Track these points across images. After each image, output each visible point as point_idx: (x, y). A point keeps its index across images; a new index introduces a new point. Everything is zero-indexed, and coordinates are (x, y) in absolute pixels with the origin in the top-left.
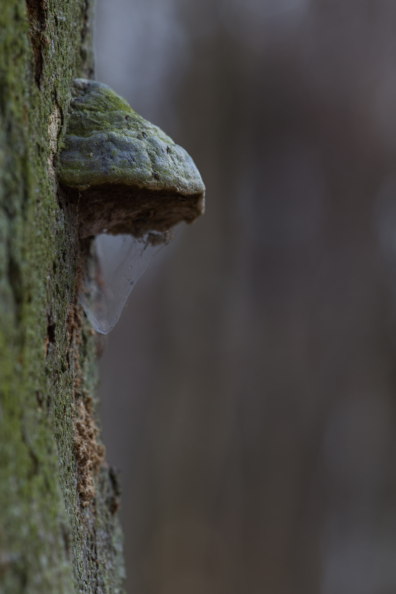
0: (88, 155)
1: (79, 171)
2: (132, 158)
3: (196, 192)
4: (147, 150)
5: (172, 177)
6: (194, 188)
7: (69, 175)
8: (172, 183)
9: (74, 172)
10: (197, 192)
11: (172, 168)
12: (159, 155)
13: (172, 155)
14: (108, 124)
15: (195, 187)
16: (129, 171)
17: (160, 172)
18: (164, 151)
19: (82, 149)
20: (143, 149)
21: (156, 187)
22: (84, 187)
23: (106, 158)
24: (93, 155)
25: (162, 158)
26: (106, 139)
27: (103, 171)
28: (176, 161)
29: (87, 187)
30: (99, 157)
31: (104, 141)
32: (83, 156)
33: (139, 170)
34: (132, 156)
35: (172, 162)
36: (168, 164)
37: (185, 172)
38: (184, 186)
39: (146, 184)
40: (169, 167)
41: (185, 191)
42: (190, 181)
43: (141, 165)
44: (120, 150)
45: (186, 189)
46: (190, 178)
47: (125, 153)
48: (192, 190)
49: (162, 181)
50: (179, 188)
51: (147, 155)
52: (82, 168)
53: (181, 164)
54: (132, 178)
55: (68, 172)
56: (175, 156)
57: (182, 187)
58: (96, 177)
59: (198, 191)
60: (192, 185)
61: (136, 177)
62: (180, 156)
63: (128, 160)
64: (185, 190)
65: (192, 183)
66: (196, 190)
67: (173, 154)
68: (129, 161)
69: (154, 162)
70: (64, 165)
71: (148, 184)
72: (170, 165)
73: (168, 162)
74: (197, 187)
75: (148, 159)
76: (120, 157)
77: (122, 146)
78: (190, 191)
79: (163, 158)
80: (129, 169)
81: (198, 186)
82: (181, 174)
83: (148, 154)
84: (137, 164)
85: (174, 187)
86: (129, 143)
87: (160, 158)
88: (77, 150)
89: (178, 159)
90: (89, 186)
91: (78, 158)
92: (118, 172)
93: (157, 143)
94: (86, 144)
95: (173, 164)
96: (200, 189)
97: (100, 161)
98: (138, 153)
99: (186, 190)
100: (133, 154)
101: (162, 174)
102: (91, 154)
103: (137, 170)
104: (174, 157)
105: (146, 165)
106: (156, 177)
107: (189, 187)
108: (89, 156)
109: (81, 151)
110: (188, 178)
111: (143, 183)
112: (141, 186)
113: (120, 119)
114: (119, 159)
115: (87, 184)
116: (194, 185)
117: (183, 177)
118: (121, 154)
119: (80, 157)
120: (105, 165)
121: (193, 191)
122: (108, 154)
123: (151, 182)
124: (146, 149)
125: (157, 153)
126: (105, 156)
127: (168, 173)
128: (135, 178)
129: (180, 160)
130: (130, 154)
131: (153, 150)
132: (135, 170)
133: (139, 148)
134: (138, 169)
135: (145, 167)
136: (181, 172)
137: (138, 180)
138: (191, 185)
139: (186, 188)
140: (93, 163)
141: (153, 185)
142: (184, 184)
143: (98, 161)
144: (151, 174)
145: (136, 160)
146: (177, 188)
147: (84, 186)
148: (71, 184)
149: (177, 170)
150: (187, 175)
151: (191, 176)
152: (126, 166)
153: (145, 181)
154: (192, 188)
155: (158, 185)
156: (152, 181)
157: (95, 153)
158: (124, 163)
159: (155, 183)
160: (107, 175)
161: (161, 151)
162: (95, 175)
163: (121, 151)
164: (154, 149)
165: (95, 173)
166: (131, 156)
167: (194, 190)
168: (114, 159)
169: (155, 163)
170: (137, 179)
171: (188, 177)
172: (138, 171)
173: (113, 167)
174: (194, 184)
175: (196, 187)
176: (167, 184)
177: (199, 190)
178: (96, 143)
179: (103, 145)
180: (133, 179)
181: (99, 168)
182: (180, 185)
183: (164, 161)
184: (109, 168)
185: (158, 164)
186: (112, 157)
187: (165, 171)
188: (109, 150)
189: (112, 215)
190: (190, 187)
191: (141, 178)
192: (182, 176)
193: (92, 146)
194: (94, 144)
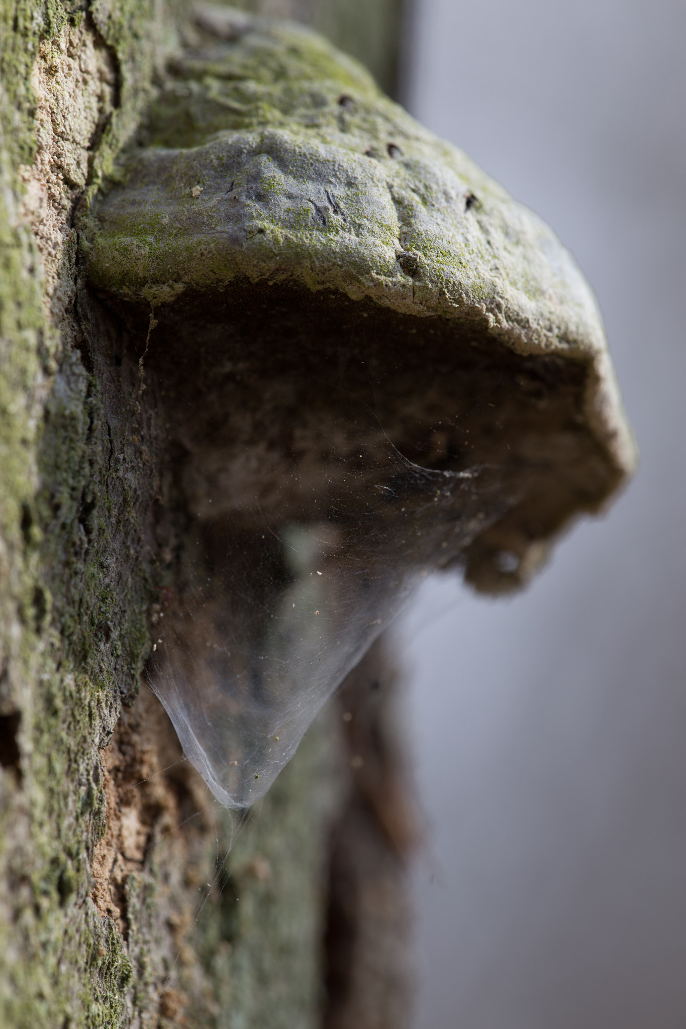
0: (187, 192)
1: (150, 239)
2: (330, 202)
3: (565, 346)
4: (390, 187)
5: (471, 274)
6: (556, 331)
7: (116, 254)
8: (467, 295)
9: (135, 243)
10: (571, 350)
11: (475, 250)
12: (432, 208)
13: (484, 219)
14: (275, 114)
15: (559, 328)
16: (315, 239)
17: (425, 255)
18: (451, 198)
19: (173, 178)
20: (373, 182)
21: (408, 301)
22: (165, 293)
23: (243, 199)
24: (201, 192)
25: (442, 216)
26: (252, 147)
27: (225, 235)
28: (497, 237)
29: (173, 293)
30: (219, 196)
31: (245, 151)
32: (171, 199)
33: (350, 239)
34: (333, 196)
35: (482, 238)
36: (460, 239)
37: (524, 275)
38: (518, 315)
39: (371, 284)
40: (463, 245)
41: (520, 335)
42: (540, 304)
43: (360, 225)
44: (294, 178)
45: (524, 327)
46: (545, 298)
47: (311, 188)
48: (549, 334)
49: (431, 281)
50: (495, 315)
51: (386, 200)
52: (162, 231)
53: (518, 251)
54: (324, 262)
55: (115, 244)
56: (496, 221)
57: (508, 318)
58: (202, 255)
59: (573, 346)
60: (549, 320)
61: (335, 258)
62: (518, 227)
63: (316, 206)
64: (518, 329)
65: (551, 313)
66: (564, 338)
67: (486, 214)
68: (318, 210)
69: (409, 224)
70: (106, 225)
71: (378, 284)
72: (467, 240)
73: (462, 231)
74: (567, 328)
75: (391, 214)
76: (290, 196)
77: (302, 168)
78: (539, 336)
79: (445, 217)
80: (315, 232)
81: (572, 328)
82: (508, 275)
83: (393, 199)
84: (345, 220)
85: (478, 312)
86: (328, 161)
87: (432, 216)
88: (154, 183)
89: (507, 234)
90: (180, 287)
91: (154, 204)
92: (276, 240)
93: (429, 173)
94: (188, 163)
95: (484, 242)
96: (580, 338)
97: (222, 209)
98: (354, 190)
99: (523, 332)
100: (339, 191)
101: (432, 260)
102: (197, 190)
103: (342, 237)
104: (491, 224)
105: (376, 229)
106: (409, 266)
107: (538, 324)
108: (190, 196)
109: (167, 183)
110: (534, 295)
111: (360, 282)
112: (354, 293)
113: (318, 102)
114: (285, 203)
115: (175, 281)
116: (557, 322)
117: (518, 289)
118: (295, 191)
119: (163, 201)
120: (237, 218)
121: (550, 339)
122: (251, 188)
123: (392, 282)
124: (387, 183)
125: (425, 201)
126: (240, 193)
127: (457, 260)
128: (334, 264)
129: (514, 239)
130: (326, 191)
131: (414, 191)
132: (336, 238)
133: (359, 177)
134: (346, 235)
135: (372, 232)
136: (508, 270)
137: (345, 271)
138: (544, 319)
139: (524, 323)
140: (200, 213)
141: (397, 293)
142: (516, 308)
143: (214, 207)
144: (394, 255)
145: (346, 210)
146: (487, 314)
147: (166, 288)
148: (122, 283)
149: (496, 261)
150: (532, 286)
151: (551, 291)
152: (306, 225)
153: (368, 274)
154: (550, 330)
155: (417, 295)
156: (394, 279)
157: (210, 187)
158: (299, 214)
159: (404, 286)
160: (238, 248)
161: (440, 195)
162: (198, 250)
163: (295, 181)
164: (416, 186)
165: (199, 243)
166: (329, 198)
167: (557, 336)
168: (267, 202)
169: (411, 227)
170: (341, 267)
171: (536, 292)
172: (347, 241)
173: (259, 224)
174: (558, 317)
175: (563, 327)
176: (448, 295)
177: (575, 341)
178: (219, 158)
179: (238, 163)
180: (325, 265)
181: (214, 229)
182: (499, 306)
183: (448, 226)
184: (248, 226)
185: (421, 229)
186: (261, 197)
187: (446, 254)
188: (257, 177)
189: (298, 433)
190: (541, 323)
191: (354, 263)
192: (514, 284)
193: (204, 166)
194: (212, 161)
